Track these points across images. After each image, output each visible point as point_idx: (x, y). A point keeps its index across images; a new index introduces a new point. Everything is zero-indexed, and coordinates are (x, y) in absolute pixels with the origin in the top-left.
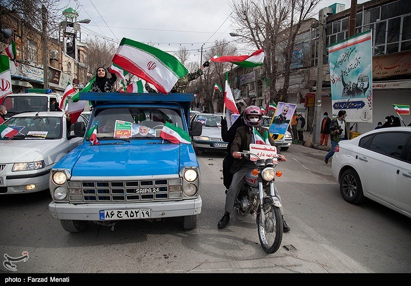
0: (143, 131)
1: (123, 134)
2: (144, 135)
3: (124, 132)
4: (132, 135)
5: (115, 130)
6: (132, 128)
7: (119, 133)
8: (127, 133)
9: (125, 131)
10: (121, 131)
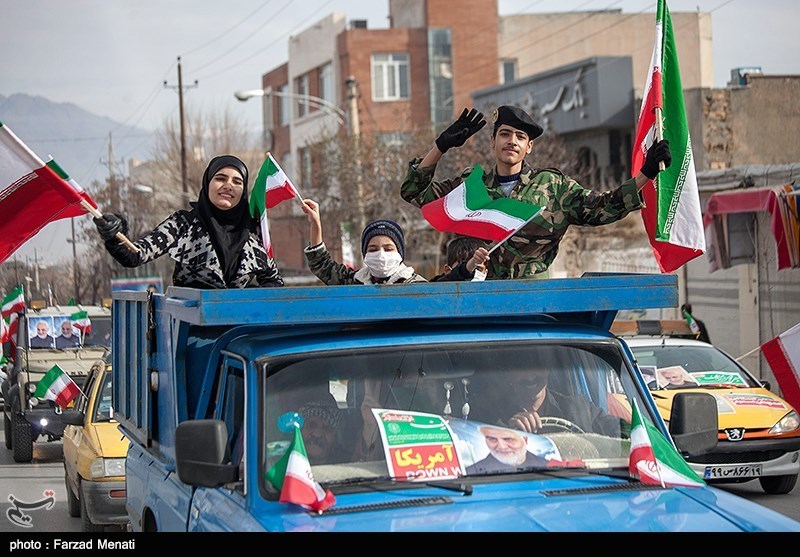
0: (503, 444)
1: (426, 462)
2: (514, 460)
3: (426, 452)
4: (465, 463)
5: (387, 447)
6: (454, 436)
7: (409, 461)
8: (438, 458)
9: (433, 450)
10: (416, 450)
